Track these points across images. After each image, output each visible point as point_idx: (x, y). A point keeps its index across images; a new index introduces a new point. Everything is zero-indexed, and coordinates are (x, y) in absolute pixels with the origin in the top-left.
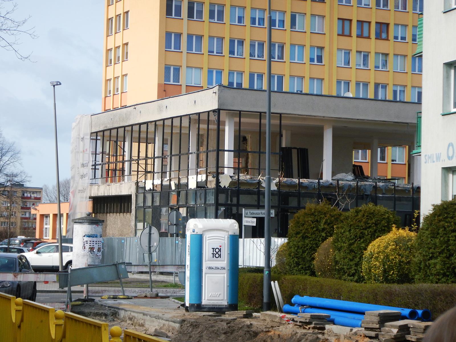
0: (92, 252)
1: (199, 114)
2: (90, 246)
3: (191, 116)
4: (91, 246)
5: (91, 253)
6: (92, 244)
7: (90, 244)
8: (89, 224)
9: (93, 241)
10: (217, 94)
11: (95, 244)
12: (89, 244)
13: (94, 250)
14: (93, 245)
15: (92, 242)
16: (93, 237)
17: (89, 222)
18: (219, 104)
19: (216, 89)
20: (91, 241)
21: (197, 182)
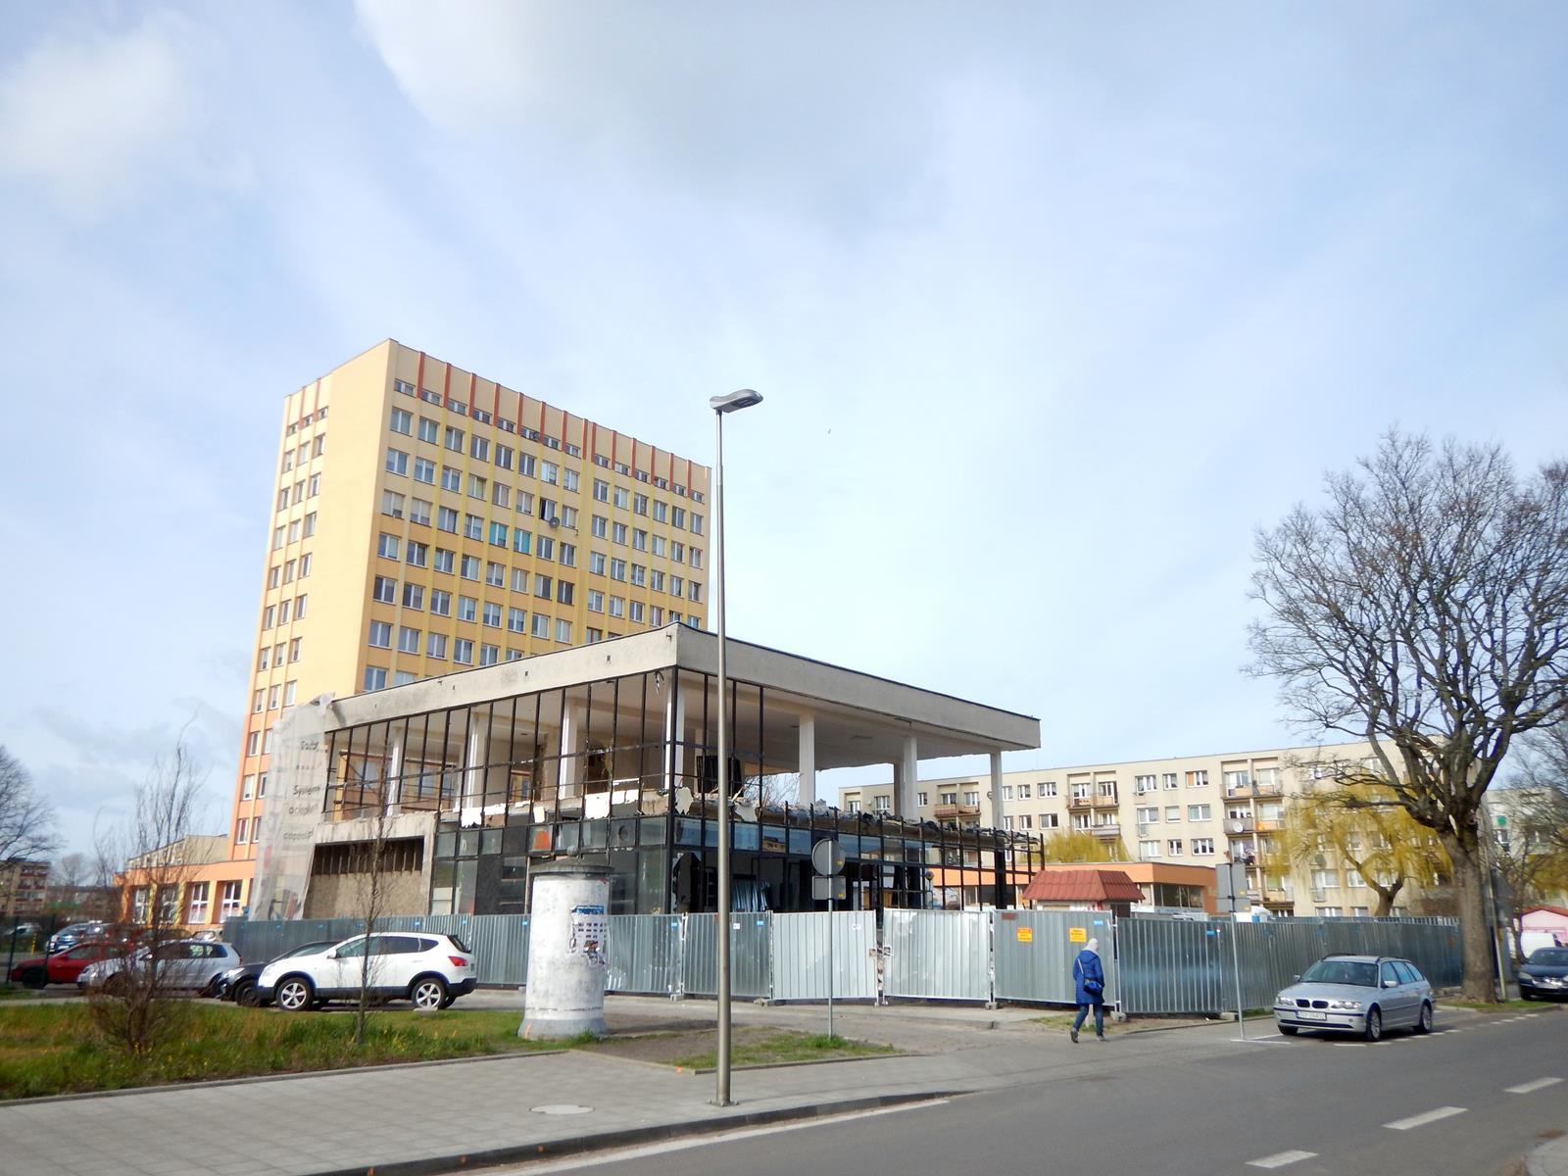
0: (592, 954)
1: (615, 681)
2: (588, 939)
3: (592, 685)
4: (590, 936)
5: (591, 957)
6: (592, 933)
7: (589, 934)
8: (587, 878)
9: (596, 925)
10: (675, 638)
11: (598, 933)
12: (585, 933)
13: (597, 949)
14: (595, 933)
15: (592, 928)
16: (596, 913)
17: (587, 873)
18: (679, 658)
19: (673, 629)
20: (590, 925)
21: (611, 805)
